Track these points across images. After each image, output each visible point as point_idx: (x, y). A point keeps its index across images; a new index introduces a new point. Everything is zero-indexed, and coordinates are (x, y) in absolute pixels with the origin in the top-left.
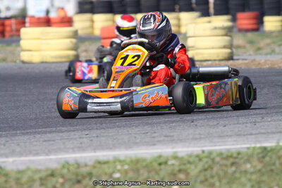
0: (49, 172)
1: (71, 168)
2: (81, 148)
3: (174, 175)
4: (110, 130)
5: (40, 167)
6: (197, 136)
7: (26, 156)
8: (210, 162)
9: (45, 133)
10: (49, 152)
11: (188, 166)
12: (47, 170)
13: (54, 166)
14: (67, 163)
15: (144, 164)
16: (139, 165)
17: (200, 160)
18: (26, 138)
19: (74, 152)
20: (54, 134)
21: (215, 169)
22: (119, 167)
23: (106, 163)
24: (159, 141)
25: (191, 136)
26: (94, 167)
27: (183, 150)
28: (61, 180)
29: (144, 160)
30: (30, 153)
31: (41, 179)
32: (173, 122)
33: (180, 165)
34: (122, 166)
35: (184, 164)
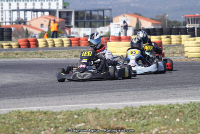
0: (119, 111)
1: (129, 109)
2: (134, 100)
3: (177, 113)
4: (148, 91)
5: (115, 109)
6: (188, 95)
7: (109, 102)
8: (194, 107)
9: (117, 92)
10: (119, 101)
11: (184, 109)
12: (118, 109)
13: (121, 108)
14: (127, 106)
15: (163, 108)
16: (161, 108)
17: (190, 106)
18: (108, 94)
19: (130, 101)
20: (122, 93)
21: (196, 111)
22: (151, 109)
23: (145, 107)
24: (170, 97)
25: (185, 95)
26: (140, 109)
27: (181, 101)
28: (124, 115)
29: (164, 106)
30: (110, 101)
31: (115, 114)
32: (177, 87)
33: (180, 109)
34: (153, 108)
35: (182, 108)
